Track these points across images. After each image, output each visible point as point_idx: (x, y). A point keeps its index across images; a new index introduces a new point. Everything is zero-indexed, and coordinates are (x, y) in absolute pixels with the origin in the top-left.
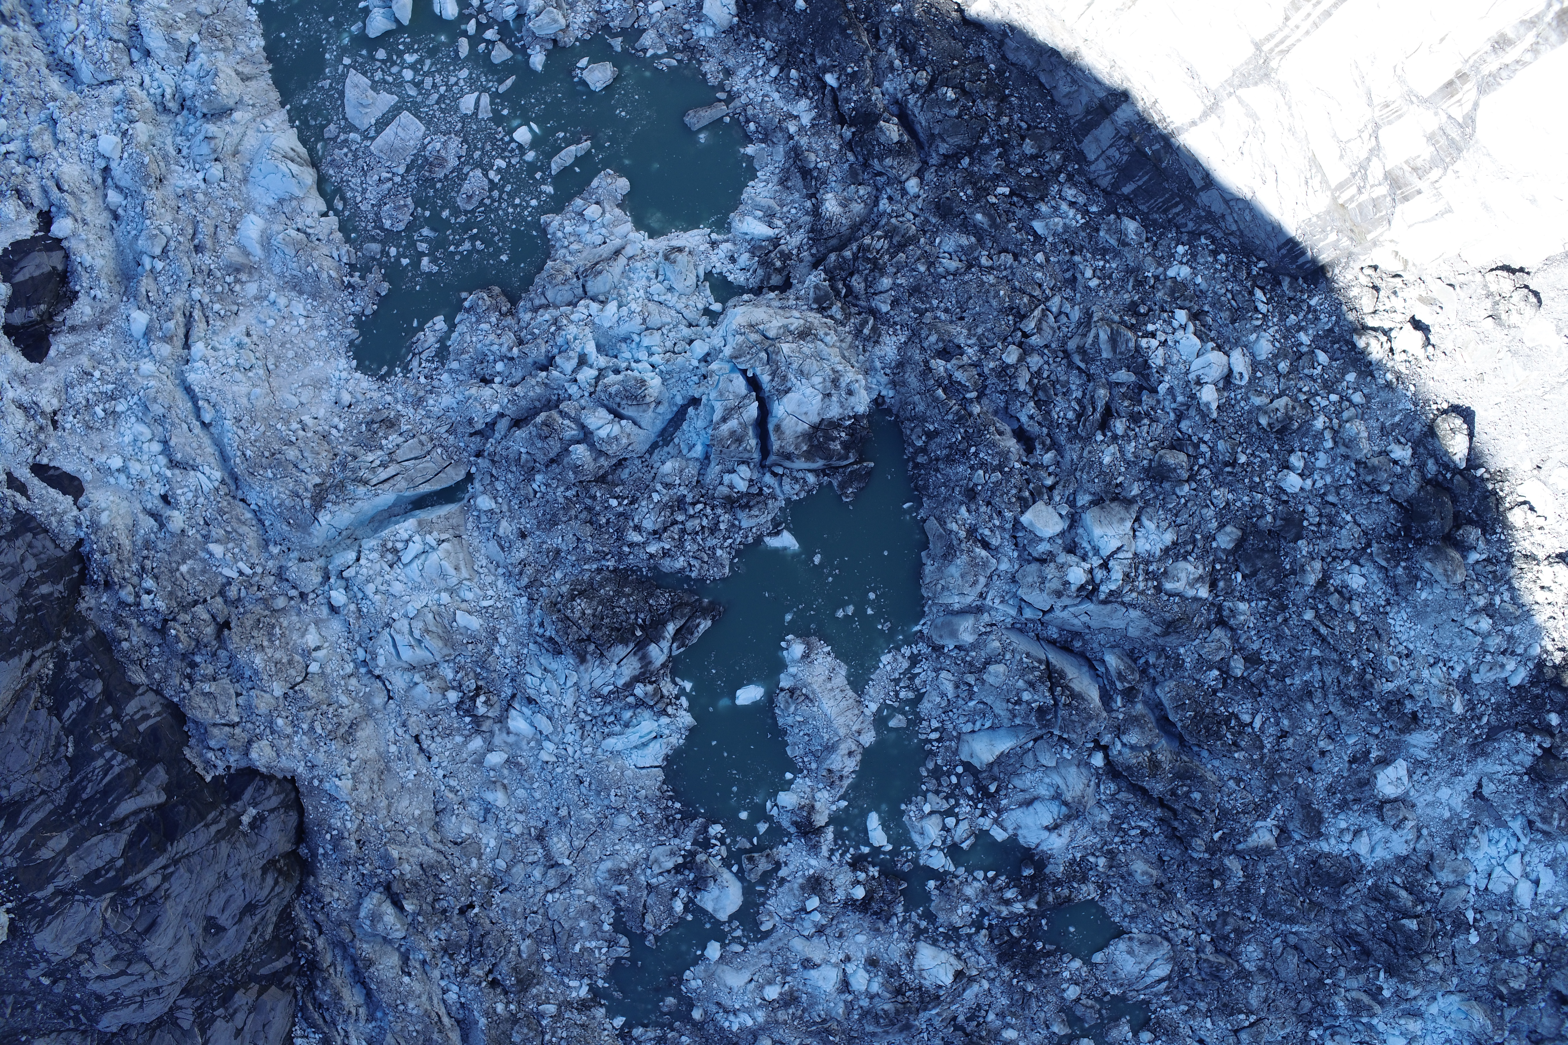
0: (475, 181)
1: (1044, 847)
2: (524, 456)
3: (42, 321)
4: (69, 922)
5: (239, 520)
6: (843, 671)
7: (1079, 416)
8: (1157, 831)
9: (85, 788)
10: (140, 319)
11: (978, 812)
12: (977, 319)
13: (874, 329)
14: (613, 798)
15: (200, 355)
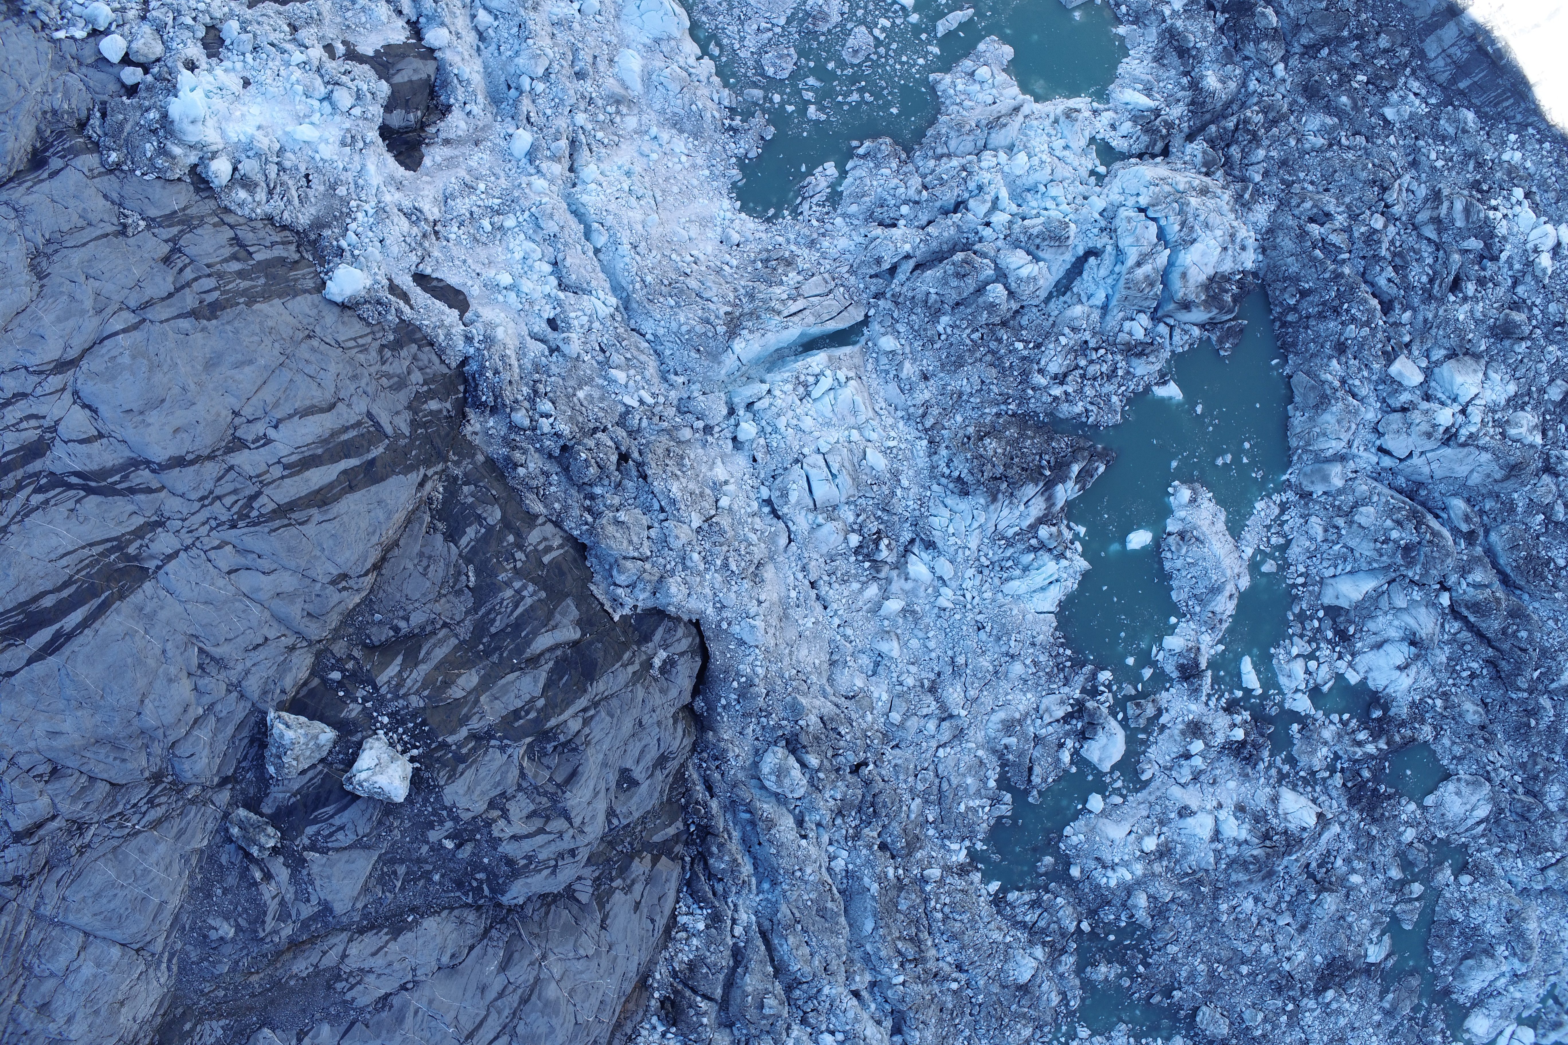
0: (860, 37)
1: (1390, 690)
2: (933, 297)
3: (415, 130)
4: (483, 772)
5: (638, 348)
6: (1222, 516)
7: (1431, 281)
8: (1485, 672)
9: (494, 620)
10: (524, 138)
11: (1336, 655)
12: (1343, 191)
13: (1252, 195)
14: (1012, 643)
15: (593, 176)
